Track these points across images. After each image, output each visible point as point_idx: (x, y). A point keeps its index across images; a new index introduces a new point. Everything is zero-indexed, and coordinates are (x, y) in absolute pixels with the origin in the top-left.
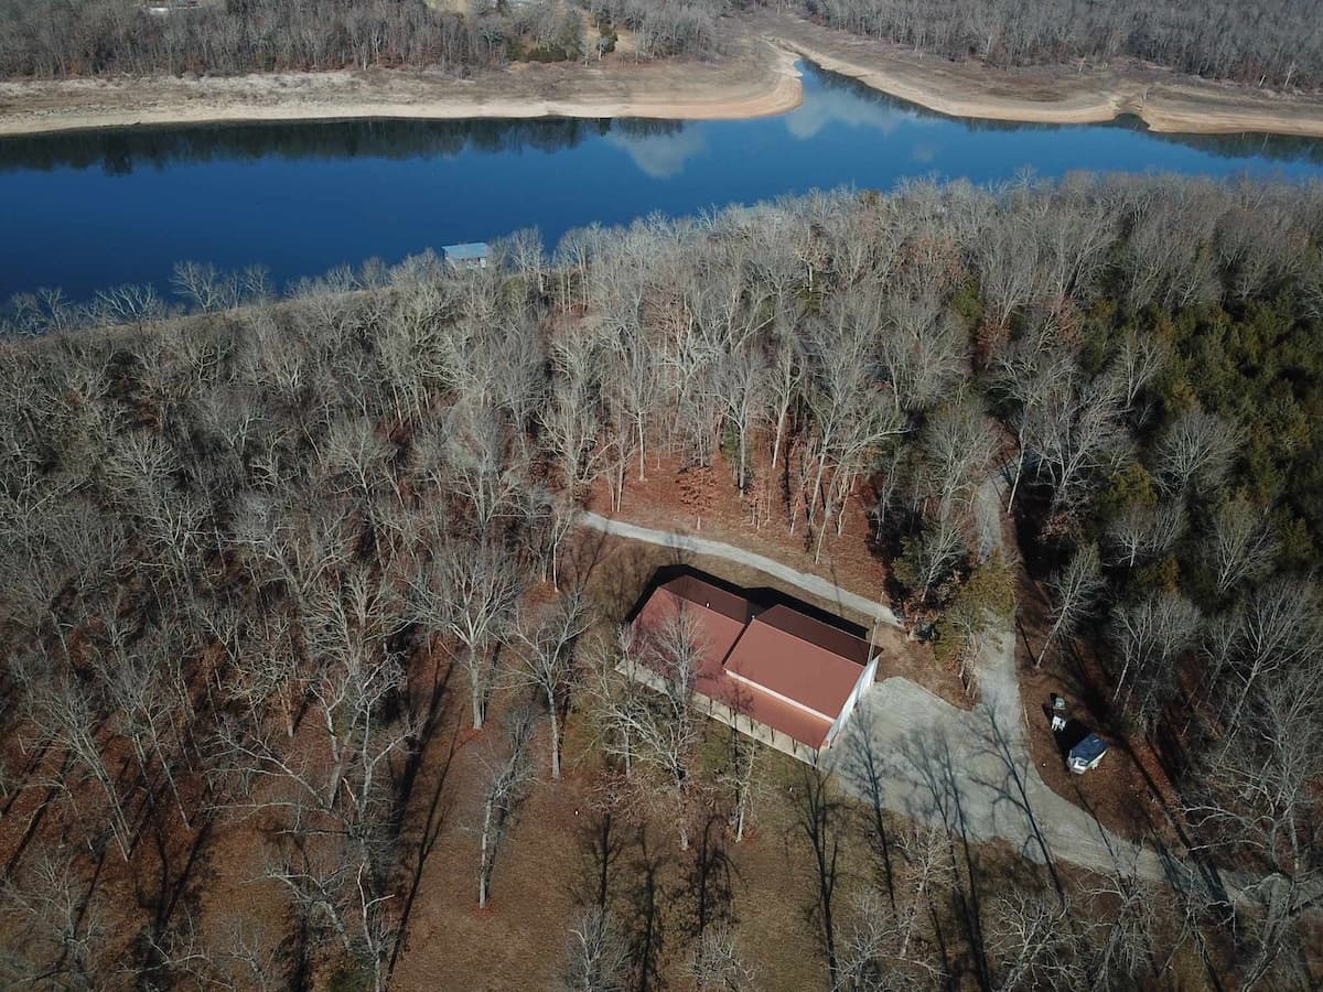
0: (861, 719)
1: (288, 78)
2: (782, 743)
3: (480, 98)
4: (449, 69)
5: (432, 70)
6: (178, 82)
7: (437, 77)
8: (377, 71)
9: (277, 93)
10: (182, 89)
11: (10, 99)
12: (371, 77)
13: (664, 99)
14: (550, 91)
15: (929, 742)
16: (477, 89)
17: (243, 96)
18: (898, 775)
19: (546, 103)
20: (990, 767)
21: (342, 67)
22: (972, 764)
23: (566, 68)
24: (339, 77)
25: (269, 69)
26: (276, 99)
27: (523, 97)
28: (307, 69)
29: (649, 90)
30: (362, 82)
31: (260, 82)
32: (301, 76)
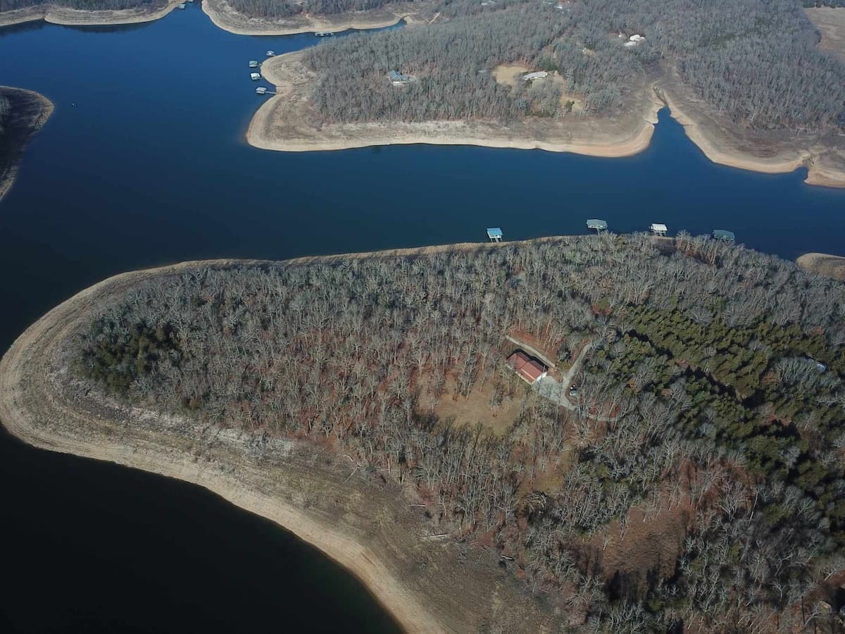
0: (541, 380)
1: (442, 123)
2: (527, 381)
3: (510, 138)
4: (501, 121)
5: (494, 121)
6: (403, 124)
7: (495, 124)
8: (473, 120)
9: (436, 131)
10: (405, 129)
11: (352, 132)
12: (471, 123)
13: (585, 143)
14: (540, 136)
15: (550, 386)
16: (510, 133)
17: (424, 132)
18: (543, 389)
19: (536, 142)
20: (557, 391)
21: (461, 118)
22: (555, 390)
23: (547, 121)
24: (459, 123)
25: (435, 119)
26: (436, 134)
27: (527, 138)
28: (448, 119)
29: (580, 137)
30: (468, 126)
31: (431, 125)
32: (446, 122)
